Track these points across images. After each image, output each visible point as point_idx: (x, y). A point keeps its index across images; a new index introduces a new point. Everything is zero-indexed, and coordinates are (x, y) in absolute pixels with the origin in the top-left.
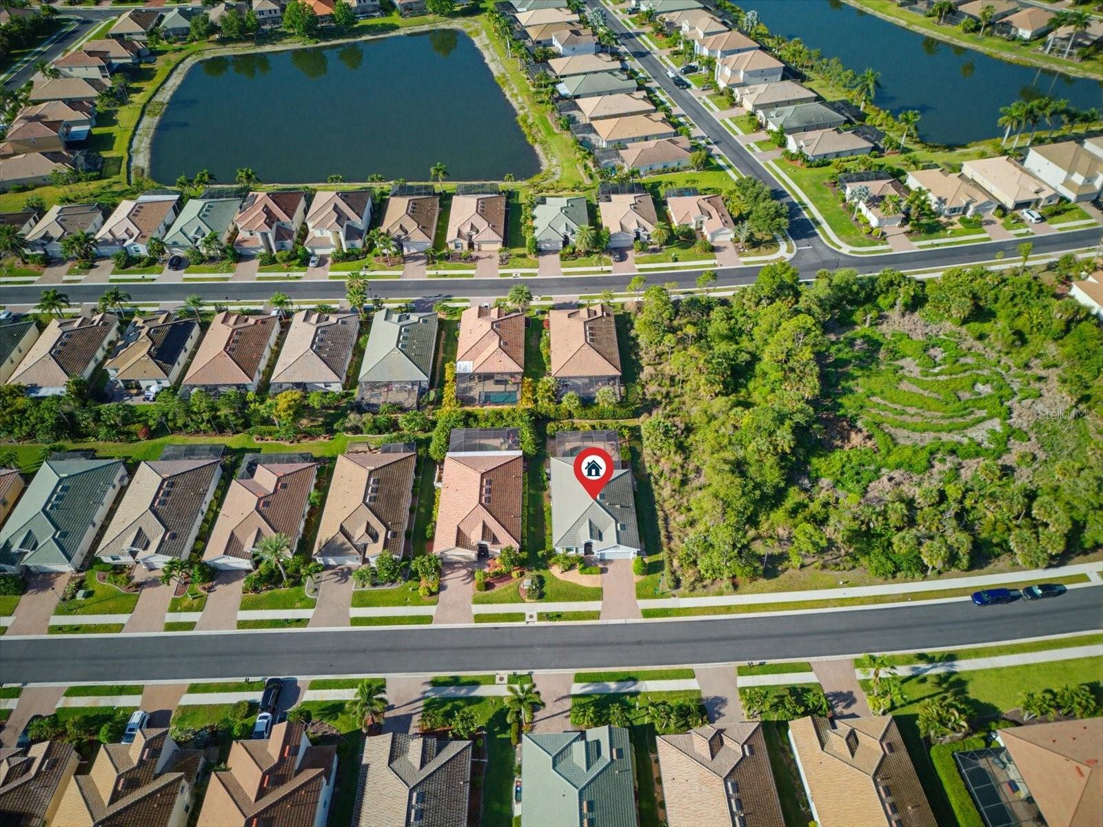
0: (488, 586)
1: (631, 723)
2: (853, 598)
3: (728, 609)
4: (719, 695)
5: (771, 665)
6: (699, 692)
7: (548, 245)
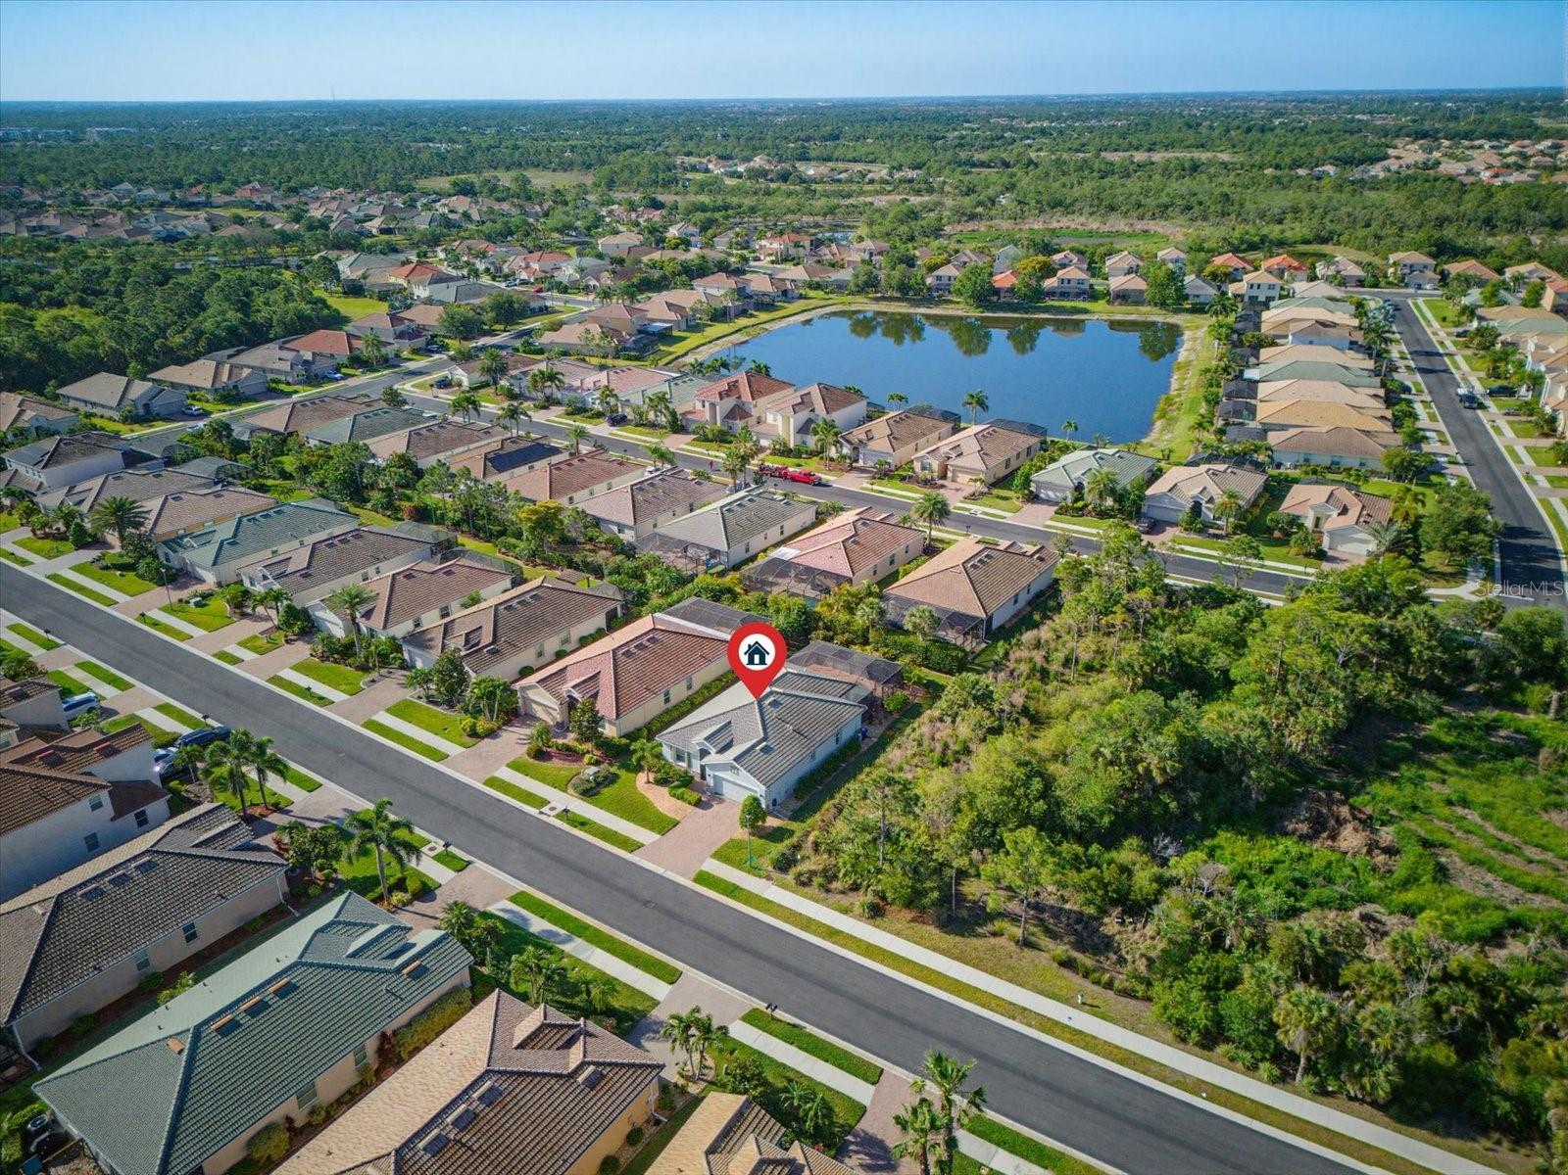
0: (540, 755)
2: (1079, 1032)
5: (810, 1035)
7: (1051, 494)
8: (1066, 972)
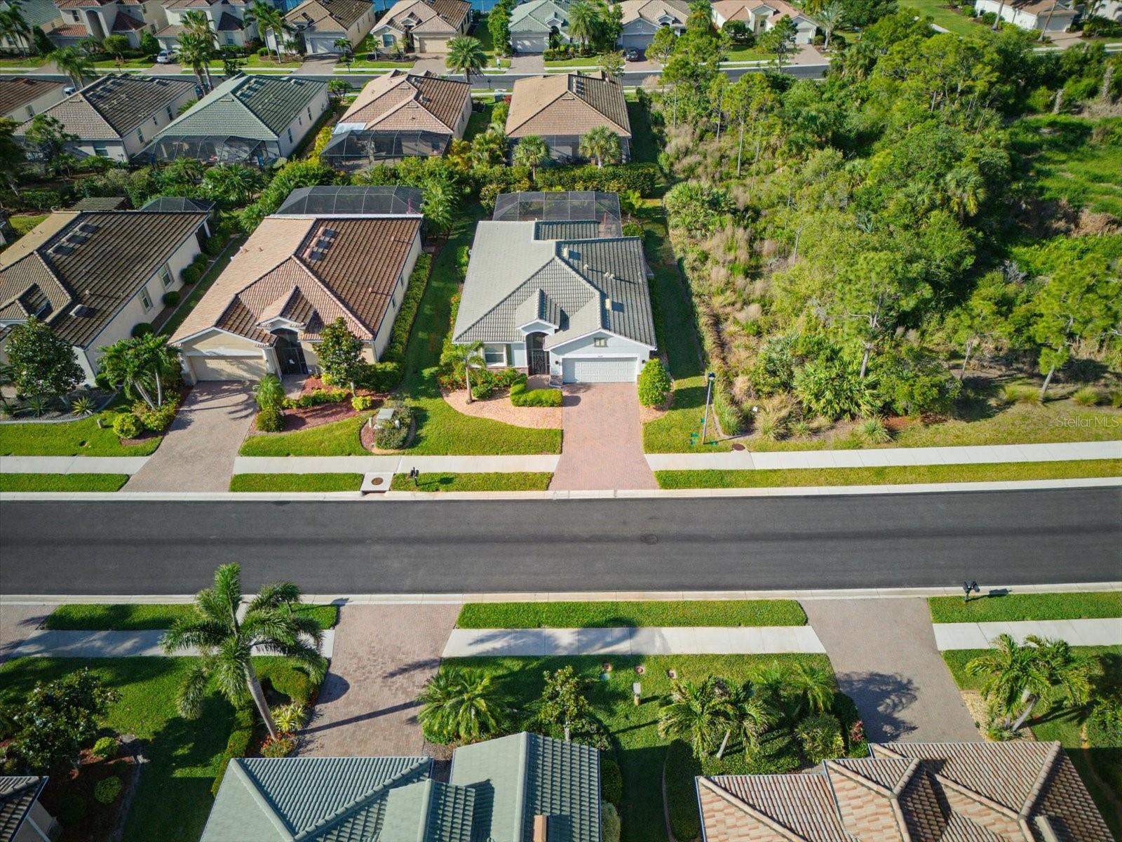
1: (614, 741)
3: (880, 474)
4: (885, 670)
6: (825, 659)
7: (527, 43)
8: (1105, 410)
